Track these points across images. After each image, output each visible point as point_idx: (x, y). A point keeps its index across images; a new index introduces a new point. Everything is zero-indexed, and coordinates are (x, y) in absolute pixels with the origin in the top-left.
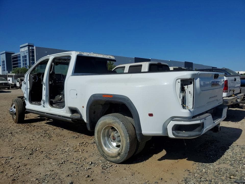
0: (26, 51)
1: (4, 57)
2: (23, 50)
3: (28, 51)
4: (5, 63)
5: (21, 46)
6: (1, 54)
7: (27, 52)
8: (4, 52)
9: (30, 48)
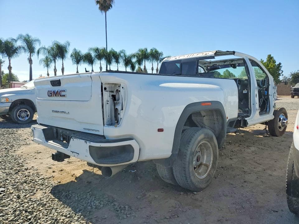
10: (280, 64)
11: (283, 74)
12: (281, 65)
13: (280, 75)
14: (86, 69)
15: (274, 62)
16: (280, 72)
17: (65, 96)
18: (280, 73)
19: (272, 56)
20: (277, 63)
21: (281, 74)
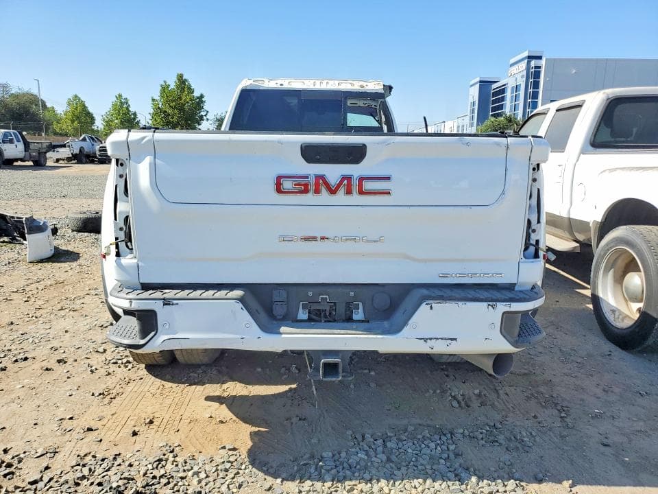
0: (522, 74)
1: (474, 93)
2: (514, 69)
3: (525, 73)
4: (476, 107)
5: (512, 61)
6: (472, 86)
7: (522, 77)
8: (478, 79)
9: (533, 63)
10: (202, 96)
11: (208, 117)
12: (203, 99)
13: (203, 120)
14: (425, 118)
15: (191, 91)
16: (203, 113)
17: (389, 193)
18: (202, 116)
19: (184, 77)
20: (196, 94)
21: (205, 118)
